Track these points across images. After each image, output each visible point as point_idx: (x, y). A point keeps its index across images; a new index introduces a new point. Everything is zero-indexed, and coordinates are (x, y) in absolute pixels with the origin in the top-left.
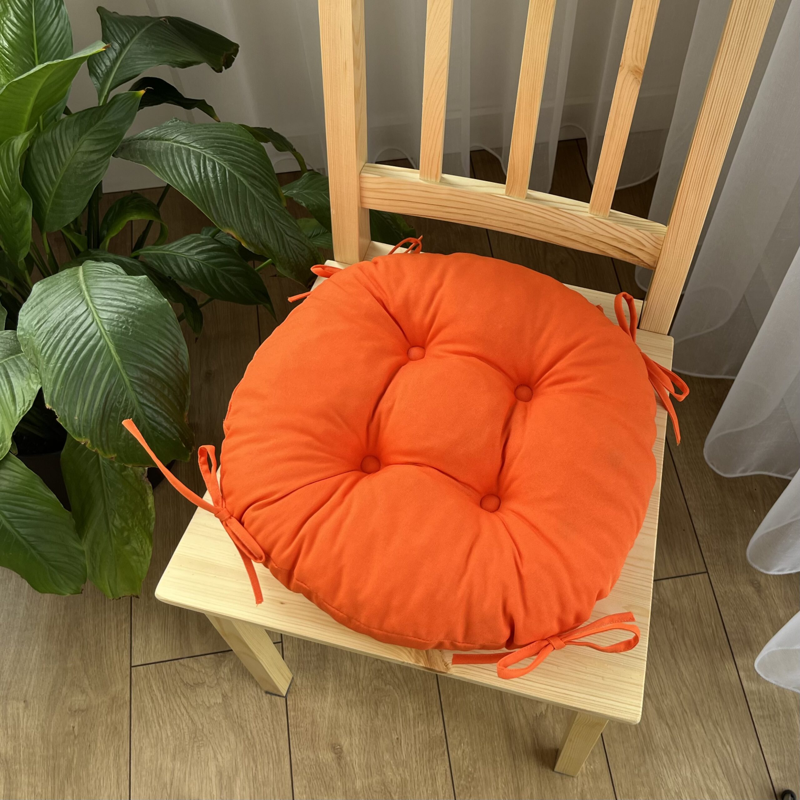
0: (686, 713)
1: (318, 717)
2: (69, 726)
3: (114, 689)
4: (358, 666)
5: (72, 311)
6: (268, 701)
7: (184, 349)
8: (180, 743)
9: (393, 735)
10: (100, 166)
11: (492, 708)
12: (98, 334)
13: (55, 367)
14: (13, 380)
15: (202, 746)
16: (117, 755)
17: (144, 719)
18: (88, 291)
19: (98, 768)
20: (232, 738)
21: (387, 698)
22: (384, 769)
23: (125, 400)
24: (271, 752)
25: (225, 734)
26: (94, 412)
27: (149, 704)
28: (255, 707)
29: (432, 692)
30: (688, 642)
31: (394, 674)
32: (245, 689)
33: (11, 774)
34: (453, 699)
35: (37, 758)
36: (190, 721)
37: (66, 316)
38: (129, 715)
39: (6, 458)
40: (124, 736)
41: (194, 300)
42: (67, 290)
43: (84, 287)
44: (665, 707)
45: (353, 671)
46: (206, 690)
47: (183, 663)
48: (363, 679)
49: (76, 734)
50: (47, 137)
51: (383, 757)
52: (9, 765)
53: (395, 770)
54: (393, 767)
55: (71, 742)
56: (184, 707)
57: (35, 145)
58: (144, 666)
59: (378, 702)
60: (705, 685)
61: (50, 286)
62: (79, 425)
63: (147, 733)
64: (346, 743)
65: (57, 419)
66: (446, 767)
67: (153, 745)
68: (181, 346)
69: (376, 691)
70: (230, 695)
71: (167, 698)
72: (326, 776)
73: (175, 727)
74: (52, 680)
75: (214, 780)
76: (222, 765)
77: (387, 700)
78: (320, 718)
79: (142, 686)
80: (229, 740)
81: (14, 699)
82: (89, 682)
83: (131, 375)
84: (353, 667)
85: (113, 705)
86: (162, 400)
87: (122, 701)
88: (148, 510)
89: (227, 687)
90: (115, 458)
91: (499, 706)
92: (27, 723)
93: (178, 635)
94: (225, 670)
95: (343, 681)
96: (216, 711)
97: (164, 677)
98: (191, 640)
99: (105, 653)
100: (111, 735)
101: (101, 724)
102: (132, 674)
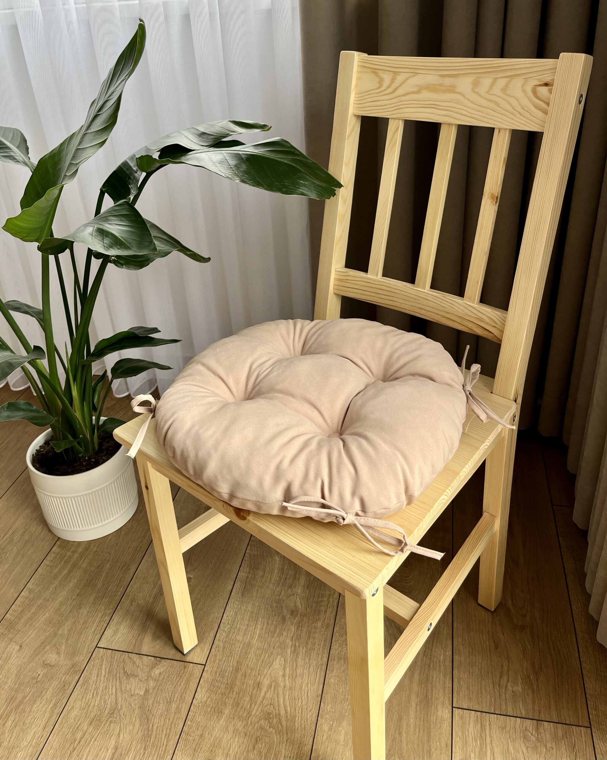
1: (207, 733)
2: (37, 673)
3: (77, 658)
4: (254, 703)
6: (175, 706)
8: (101, 714)
15: (113, 722)
16: (55, 706)
17: (85, 687)
19: (39, 710)
21: (267, 738)
24: (160, 747)
25: (134, 719)
27: (94, 677)
28: (164, 708)
29: (306, 747)
31: (280, 721)
32: (163, 691)
35: (6, 687)
36: (115, 700)
38: (77, 680)
40: (66, 694)
45: (249, 706)
46: (137, 681)
47: (130, 656)
48: (254, 716)
49: (38, 680)
55: (32, 684)
56: (116, 688)
58: (105, 650)
59: (258, 739)
63: (83, 697)
67: (82, 708)
69: (260, 730)
70: (151, 691)
71: (107, 677)
73: (102, 701)
74: (44, 638)
76: (120, 742)
79: (96, 663)
80: (134, 725)
82: (65, 647)
85: (72, 669)
87: (78, 669)
89: (152, 684)
92: (14, 661)
93: (137, 635)
94: (156, 671)
95: (238, 712)
96: (136, 700)
97: (113, 662)
98: (144, 642)
99: (85, 632)
100: (58, 690)
101: (57, 680)
102: (94, 652)
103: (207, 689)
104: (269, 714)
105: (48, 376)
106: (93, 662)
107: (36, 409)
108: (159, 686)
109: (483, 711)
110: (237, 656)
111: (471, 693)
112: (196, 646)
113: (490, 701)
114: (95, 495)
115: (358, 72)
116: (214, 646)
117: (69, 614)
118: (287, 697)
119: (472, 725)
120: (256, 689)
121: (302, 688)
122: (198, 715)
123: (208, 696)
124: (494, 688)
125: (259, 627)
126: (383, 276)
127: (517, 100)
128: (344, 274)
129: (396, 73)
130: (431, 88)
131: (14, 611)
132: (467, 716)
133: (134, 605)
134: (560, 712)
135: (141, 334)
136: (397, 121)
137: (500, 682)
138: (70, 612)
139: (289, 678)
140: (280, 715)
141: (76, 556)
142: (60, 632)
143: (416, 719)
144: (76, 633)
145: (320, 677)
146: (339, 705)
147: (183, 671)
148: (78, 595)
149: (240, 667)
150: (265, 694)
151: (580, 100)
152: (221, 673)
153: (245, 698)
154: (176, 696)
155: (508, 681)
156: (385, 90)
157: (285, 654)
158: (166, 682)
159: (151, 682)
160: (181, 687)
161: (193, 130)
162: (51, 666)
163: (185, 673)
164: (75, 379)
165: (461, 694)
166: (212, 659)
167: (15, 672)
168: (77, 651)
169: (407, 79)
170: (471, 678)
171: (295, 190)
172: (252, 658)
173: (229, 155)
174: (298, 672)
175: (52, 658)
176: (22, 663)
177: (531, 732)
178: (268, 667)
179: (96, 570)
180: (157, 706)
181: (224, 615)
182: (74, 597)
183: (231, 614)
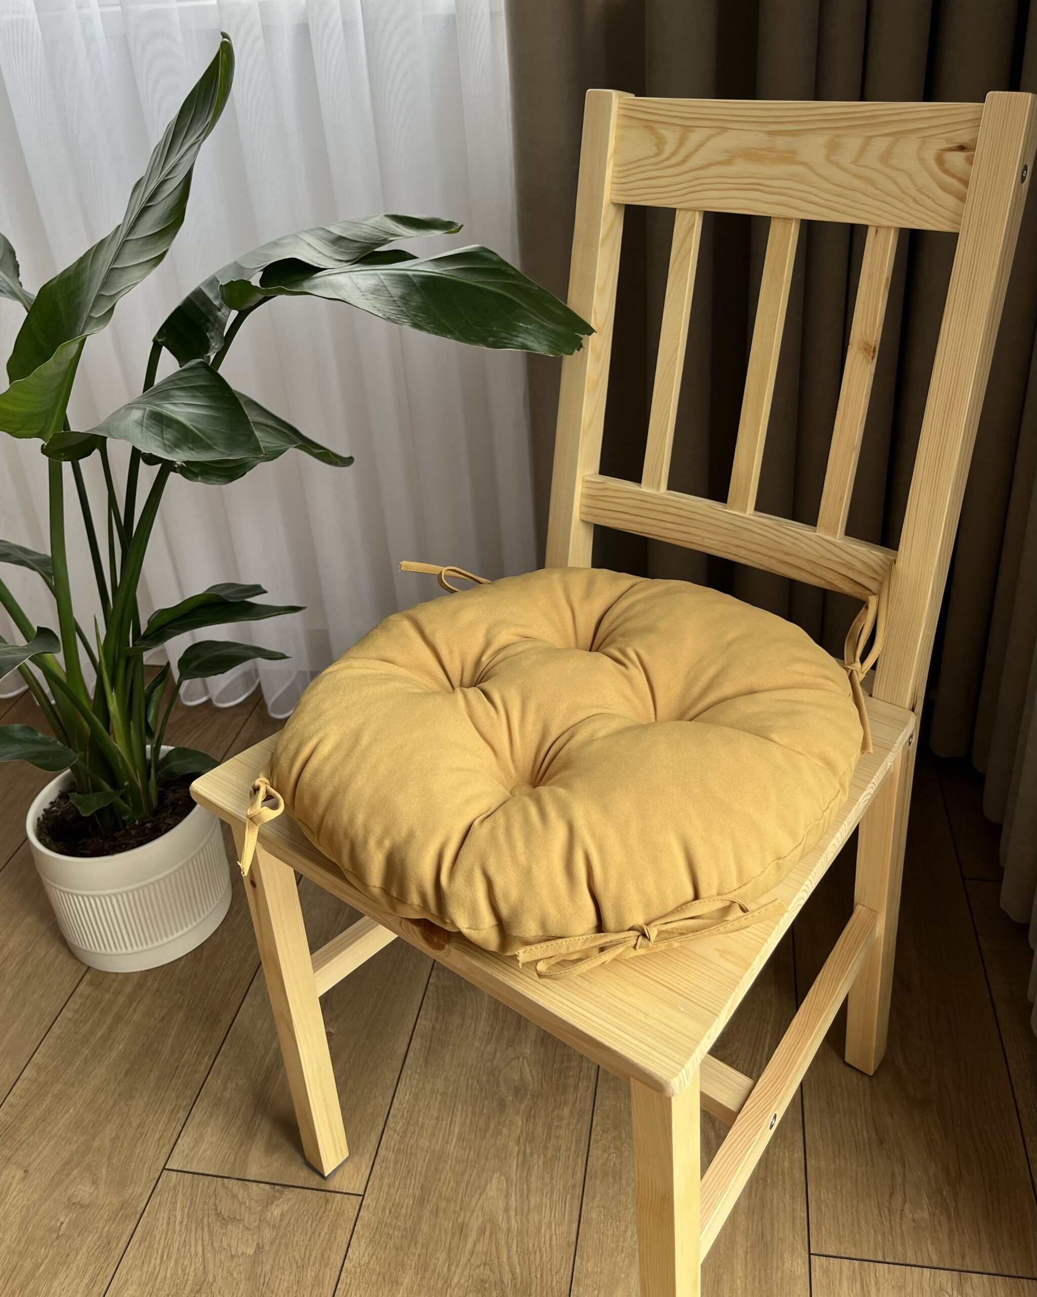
2: (57, 1220)
3: (130, 1190)
6: (313, 1274)
8: (177, 1293)
16: (93, 1279)
17: (147, 1243)
19: (63, 1289)
27: (162, 1225)
28: (292, 1277)
36: (201, 1268)
38: (131, 1232)
40: (113, 1256)
46: (240, 1230)
47: (226, 1185)
49: (61, 1234)
56: (203, 1244)
58: (180, 1173)
63: (143, 1263)
67: (142, 1282)
70: (267, 1248)
71: (186, 1225)
73: (179, 1268)
74: (67, 1155)
79: (165, 1198)
81: (16, 1163)
82: (108, 1171)
85: (121, 1210)
87: (133, 1209)
89: (268, 1235)
92: (13, 1198)
93: (238, 1145)
94: (275, 1211)
95: (426, 1281)
96: (240, 1265)
97: (196, 1196)
98: (250, 1157)
99: (143, 1142)
100: (99, 1250)
101: (95, 1231)
102: (161, 1179)
103: (369, 1239)
104: (482, 1281)
105: (63, 677)
106: (159, 1198)
107: (42, 738)
108: (282, 1238)
109: (864, 1258)
110: (420, 1177)
111: (841, 1228)
112: (346, 1160)
113: (875, 1239)
114: (155, 889)
115: (619, 126)
116: (378, 1160)
117: (111, 1109)
118: (514, 1248)
119: (845, 1285)
120: (457, 1235)
121: (539, 1230)
122: (354, 1289)
123: (371, 1254)
124: (881, 1216)
125: (458, 1120)
126: (669, 488)
127: (910, 176)
128: (598, 486)
129: (687, 129)
130: (750, 155)
131: (12, 1106)
132: (836, 1268)
133: (229, 1089)
134: (998, 1254)
135: (232, 598)
136: (690, 214)
137: (890, 1204)
138: (114, 1105)
139: (516, 1214)
140: (502, 1282)
141: (121, 1000)
142: (96, 1143)
143: (746, 1278)
144: (125, 1145)
145: (572, 1211)
146: (608, 1261)
147: (324, 1207)
148: (126, 1073)
149: (426, 1198)
150: (474, 1245)
151: (1022, 176)
152: (393, 1210)
153: (438, 1255)
154: (314, 1255)
155: (905, 1202)
156: (668, 159)
157: (508, 1169)
158: (293, 1229)
159: (267, 1230)
160: (321, 1239)
161: (321, 233)
162: (82, 1206)
163: (327, 1213)
164: (113, 684)
165: (824, 1230)
166: (376, 1184)
167: (19, 1219)
168: (130, 1177)
169: (708, 139)
170: (839, 1199)
171: (510, 340)
172: (448, 1180)
173: (389, 278)
174: (533, 1202)
175: (84, 1191)
176: (30, 1202)
177: (950, 1293)
178: (477, 1195)
179: (158, 1026)
180: (280, 1274)
181: (395, 1100)
182: (119, 1078)
183: (407, 1098)
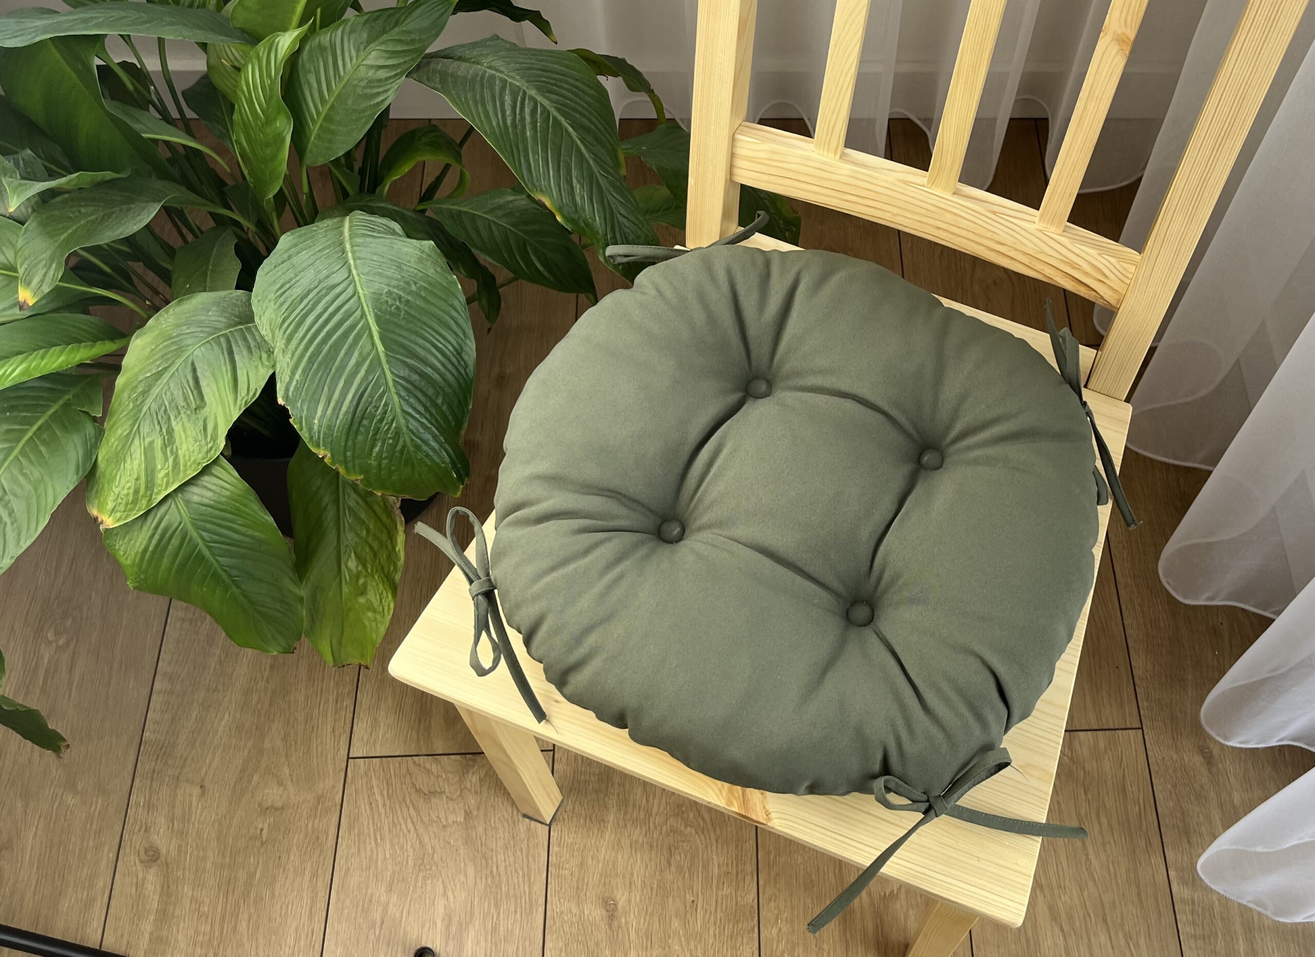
0: (1090, 916)
1: (590, 858)
2: (256, 828)
3: (321, 786)
4: (652, 795)
5: (328, 277)
6: (525, 828)
7: (471, 346)
8: (401, 869)
9: (688, 896)
10: (388, 87)
11: (826, 877)
12: (358, 313)
13: (296, 349)
14: (237, 358)
15: (429, 878)
16: (315, 875)
17: (356, 831)
18: (353, 252)
19: (288, 889)
20: (471, 871)
21: (685, 844)
22: (670, 941)
23: (384, 405)
24: (521, 897)
25: (462, 865)
26: (341, 416)
27: (366, 811)
28: (507, 834)
29: (747, 844)
30: (1104, 821)
31: (699, 813)
32: (497, 807)
33: (170, 882)
34: (776, 856)
35: (209, 865)
36: (418, 842)
37: (320, 282)
38: (337, 823)
39: (216, 462)
40: (327, 851)
41: (493, 278)
42: (324, 249)
43: (348, 246)
44: (1061, 906)
45: (644, 801)
46: (445, 802)
47: (418, 762)
48: (657, 815)
49: (264, 840)
50: (325, 38)
51: (670, 924)
52: (170, 870)
53: (684, 943)
54: (683, 939)
55: (255, 849)
56: (412, 821)
57: (307, 48)
58: (366, 760)
59: (672, 848)
60: (1120, 882)
61: (303, 238)
62: (319, 432)
63: (359, 849)
64: (624, 898)
65: (291, 420)
66: (754, 949)
67: (364, 867)
68: (468, 342)
69: (672, 834)
70: (475, 813)
71: (390, 807)
72: (591, 940)
73: (396, 847)
74: (241, 761)
75: (439, 924)
76: (452, 905)
77: (685, 847)
78: (592, 860)
79: (360, 785)
80: (466, 875)
81: (187, 781)
82: (290, 771)
83: (396, 372)
84: (645, 798)
85: (318, 807)
86: (433, 411)
87: (330, 803)
88: (396, 553)
89: (473, 802)
90: (362, 480)
91: (835, 875)
92: (201, 815)
93: (417, 722)
95: (629, 815)
96: (454, 833)
97: (391, 776)
98: (432, 733)
99: (316, 735)
100: (309, 848)
102: (349, 768)
106: (353, 787)
108: (486, 801)
117: (270, 709)
123: (572, 800)
131: (156, 722)
134: (1100, 712)
138: (271, 705)
142: (268, 745)
144: (299, 742)
148: (272, 670)
159: (470, 798)
162: (276, 810)
167: (214, 834)
168: (316, 772)
175: (273, 795)
176: (219, 817)
180: (494, 834)
182: (265, 675)
